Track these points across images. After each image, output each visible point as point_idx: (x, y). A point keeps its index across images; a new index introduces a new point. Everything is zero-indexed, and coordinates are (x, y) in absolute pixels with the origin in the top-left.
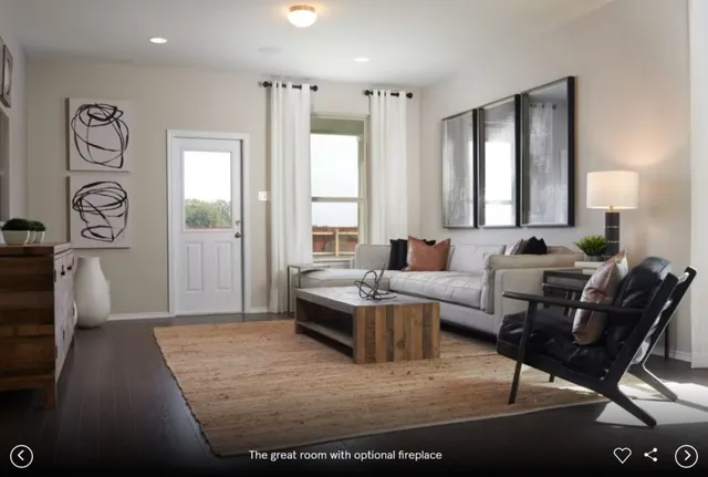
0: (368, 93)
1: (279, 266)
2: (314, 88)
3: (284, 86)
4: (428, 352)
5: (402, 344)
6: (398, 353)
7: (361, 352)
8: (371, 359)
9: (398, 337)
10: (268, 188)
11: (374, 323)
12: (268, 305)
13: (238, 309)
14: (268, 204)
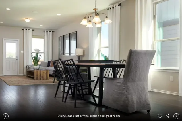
0: (44, 31)
1: (25, 65)
2: (33, 30)
3: (27, 30)
4: (47, 79)
5: (42, 77)
6: (42, 78)
7: (35, 78)
8: (37, 79)
9: (42, 76)
10: (23, 50)
11: (37, 73)
12: (23, 74)
13: (17, 74)
14: (23, 53)
